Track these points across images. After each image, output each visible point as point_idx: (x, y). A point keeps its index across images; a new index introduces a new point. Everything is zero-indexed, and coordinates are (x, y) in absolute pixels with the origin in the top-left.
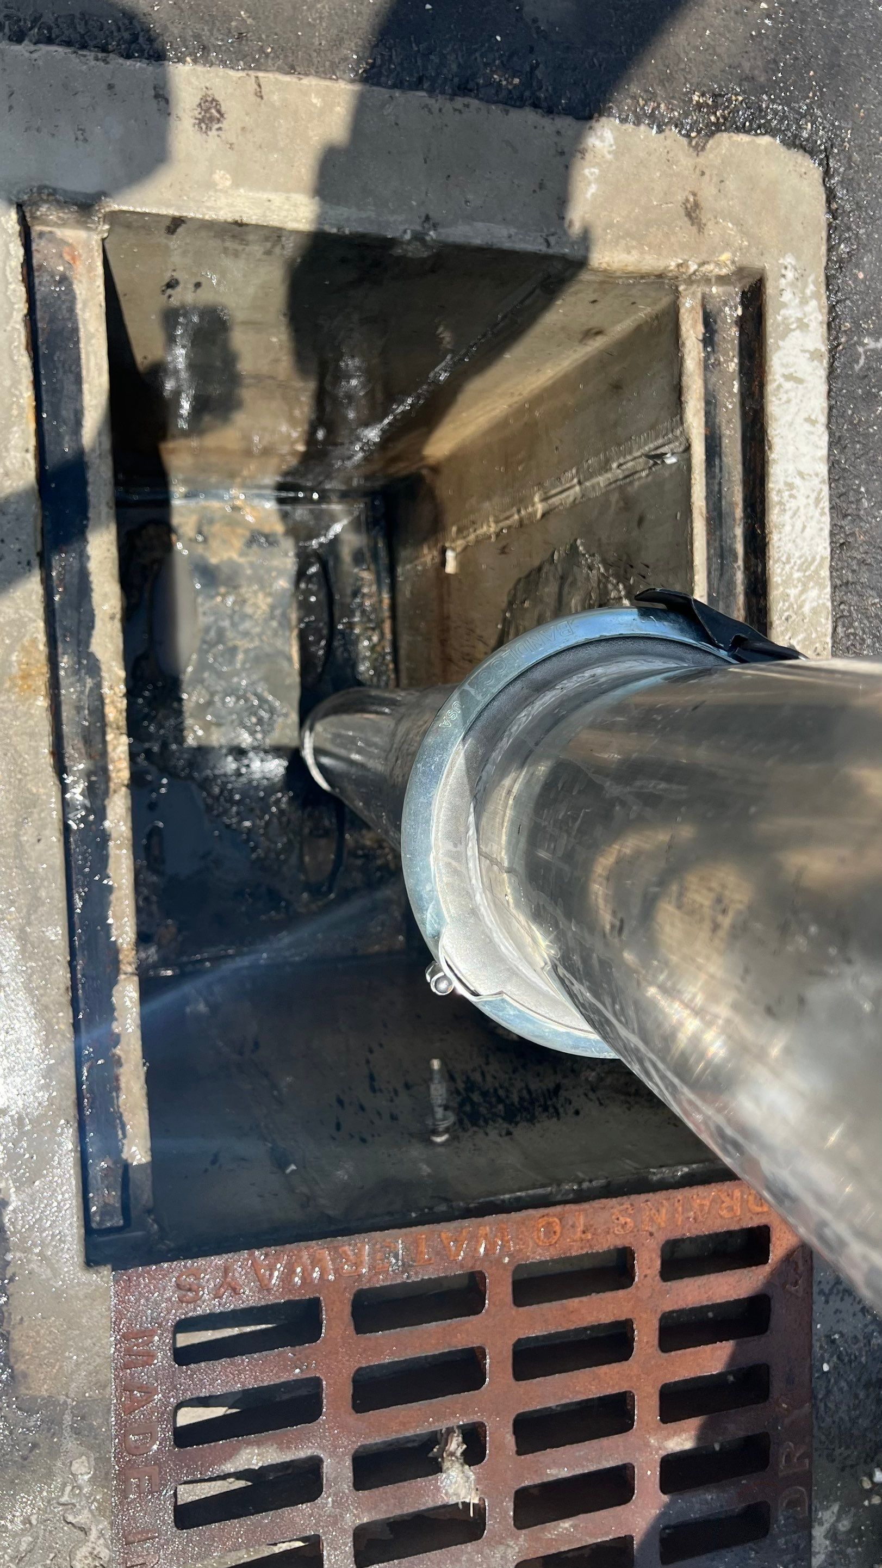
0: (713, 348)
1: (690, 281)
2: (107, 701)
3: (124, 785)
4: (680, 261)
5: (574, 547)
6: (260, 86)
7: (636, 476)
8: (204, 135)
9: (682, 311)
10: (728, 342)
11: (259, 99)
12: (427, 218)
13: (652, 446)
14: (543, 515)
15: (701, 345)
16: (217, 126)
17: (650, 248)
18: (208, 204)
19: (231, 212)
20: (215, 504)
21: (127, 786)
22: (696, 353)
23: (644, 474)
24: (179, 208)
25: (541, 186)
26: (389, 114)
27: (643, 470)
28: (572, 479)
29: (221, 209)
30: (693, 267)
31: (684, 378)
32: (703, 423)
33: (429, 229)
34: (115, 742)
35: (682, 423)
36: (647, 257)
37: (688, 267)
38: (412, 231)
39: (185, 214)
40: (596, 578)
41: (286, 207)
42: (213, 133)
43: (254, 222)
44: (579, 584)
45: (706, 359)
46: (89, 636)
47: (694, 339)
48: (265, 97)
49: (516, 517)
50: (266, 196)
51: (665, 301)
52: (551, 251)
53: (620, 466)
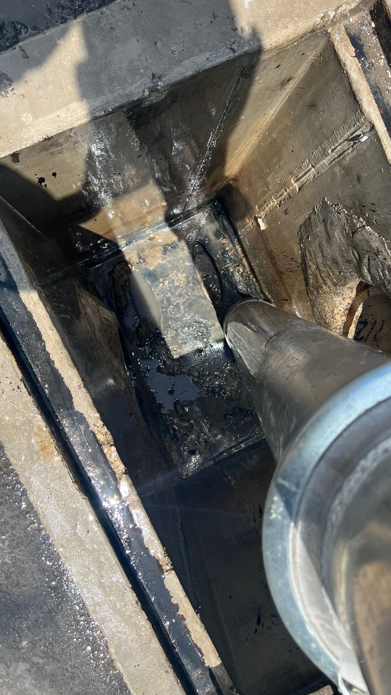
0: (365, 57)
1: (333, 23)
2: (96, 432)
3: (124, 473)
4: (322, 15)
5: (324, 203)
6: (23, 51)
7: (346, 153)
8: (6, 98)
9: (336, 44)
10: (373, 48)
11: (26, 59)
12: (154, 76)
13: (348, 133)
14: (300, 189)
15: (357, 59)
16: (10, 89)
17: (299, 18)
18: (26, 137)
19: (39, 135)
20: (141, 242)
21: (125, 473)
22: (355, 65)
23: (350, 151)
24: (10, 148)
25: (215, 17)
26: (104, 25)
27: (348, 149)
28: (308, 166)
29: (33, 136)
30: (332, 14)
31: (354, 86)
32: (377, 108)
33: (157, 82)
34: (110, 452)
35: (363, 114)
36: (300, 24)
37: (329, 16)
38: (147, 88)
39: (15, 150)
40: (344, 217)
41: (69, 115)
42: (11, 93)
43: (55, 134)
44: (336, 223)
45: (363, 67)
46: (72, 403)
47: (351, 58)
48: (30, 56)
49: (285, 193)
50: (55, 115)
51: (322, 43)
52: (237, 54)
53: (332, 151)
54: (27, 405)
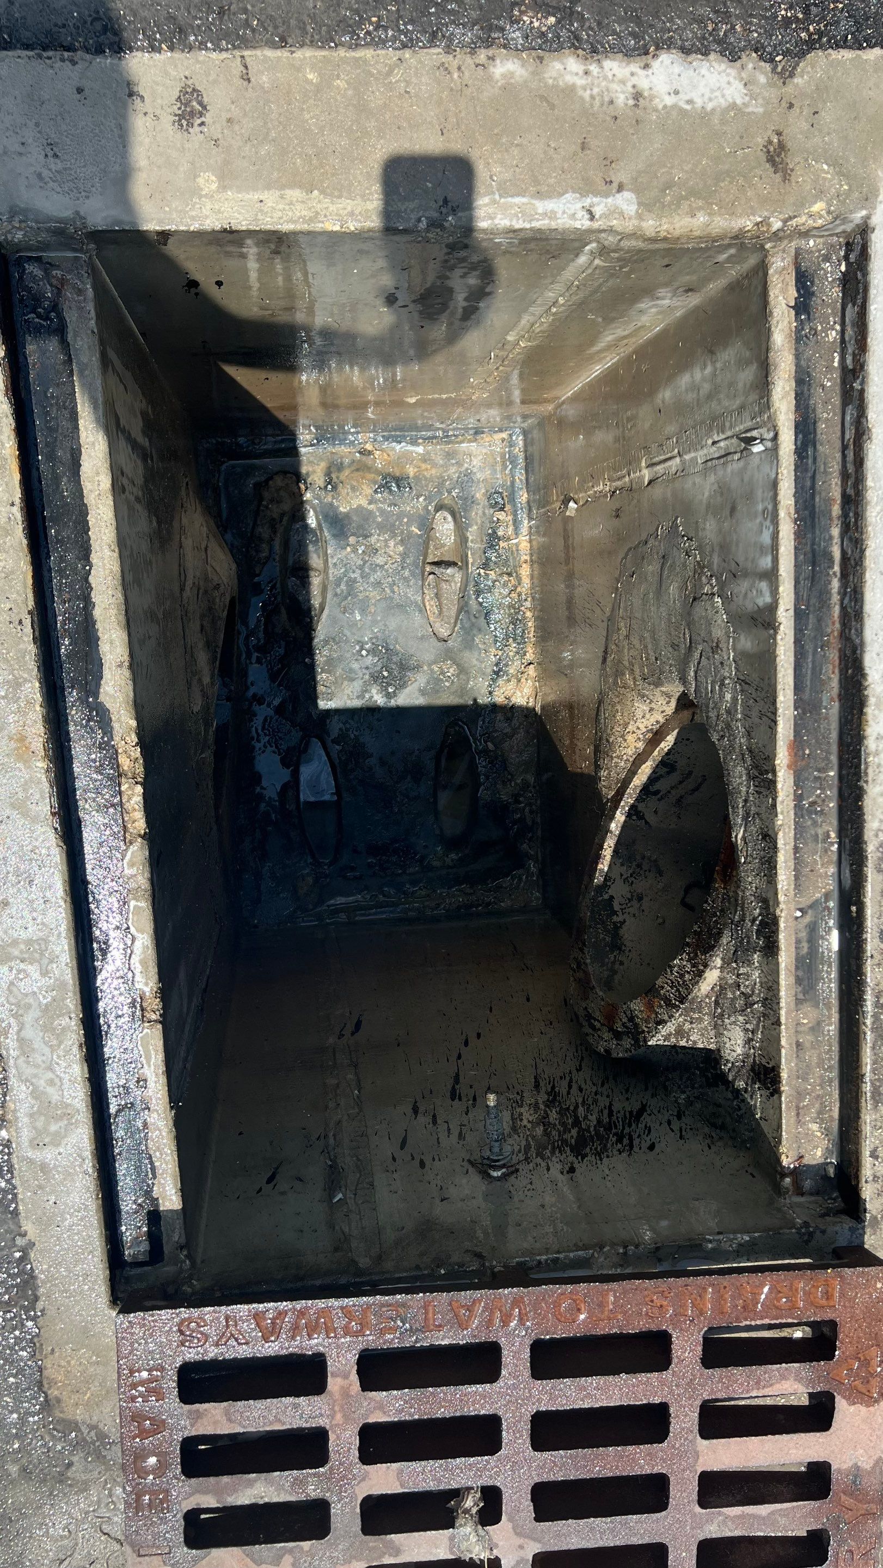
1: (777, 236)
2: (120, 751)
3: (140, 836)
4: (759, 219)
5: (675, 526)
6: (246, 67)
7: (729, 458)
8: (186, 133)
9: (771, 272)
10: (828, 306)
11: (245, 83)
13: (742, 427)
14: (650, 483)
15: (793, 312)
16: (199, 121)
18: (194, 213)
19: (218, 220)
21: (143, 837)
22: (786, 323)
23: (736, 457)
24: (160, 222)
26: (397, 82)
27: (735, 453)
28: (673, 450)
29: (207, 217)
30: (777, 225)
32: (793, 408)
33: (447, 215)
35: (769, 408)
37: (769, 225)
38: (427, 218)
39: (167, 228)
40: (692, 566)
41: (281, 206)
42: (196, 129)
43: (244, 228)
44: (678, 569)
45: (798, 330)
47: (785, 306)
48: (252, 80)
49: (627, 479)
50: (257, 196)
51: (752, 261)
53: (714, 443)
54: (24, 657)
